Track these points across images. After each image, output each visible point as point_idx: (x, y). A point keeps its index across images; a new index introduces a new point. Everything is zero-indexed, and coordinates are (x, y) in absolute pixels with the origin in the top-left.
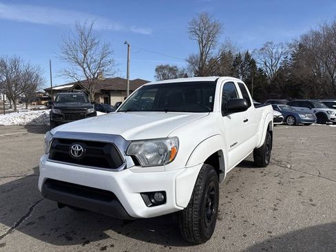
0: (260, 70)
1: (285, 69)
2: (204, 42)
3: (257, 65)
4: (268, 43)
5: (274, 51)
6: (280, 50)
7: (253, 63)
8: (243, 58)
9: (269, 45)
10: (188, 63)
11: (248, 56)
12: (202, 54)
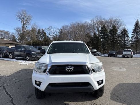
0: (48, 37)
1: (56, 37)
2: (24, 22)
3: (47, 35)
4: (50, 26)
5: (52, 30)
6: (55, 30)
7: (45, 34)
8: (41, 31)
9: (51, 28)
10: (15, 31)
11: (43, 31)
12: (23, 28)
